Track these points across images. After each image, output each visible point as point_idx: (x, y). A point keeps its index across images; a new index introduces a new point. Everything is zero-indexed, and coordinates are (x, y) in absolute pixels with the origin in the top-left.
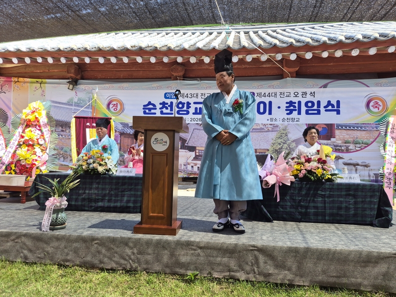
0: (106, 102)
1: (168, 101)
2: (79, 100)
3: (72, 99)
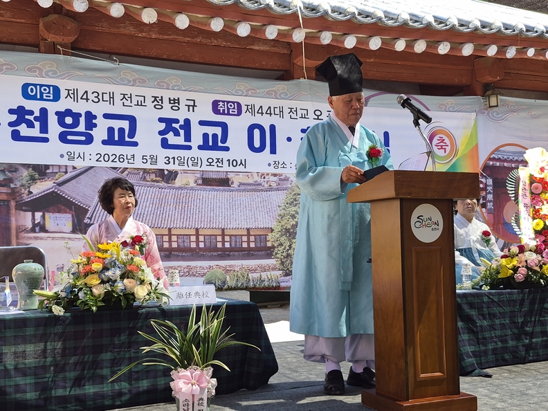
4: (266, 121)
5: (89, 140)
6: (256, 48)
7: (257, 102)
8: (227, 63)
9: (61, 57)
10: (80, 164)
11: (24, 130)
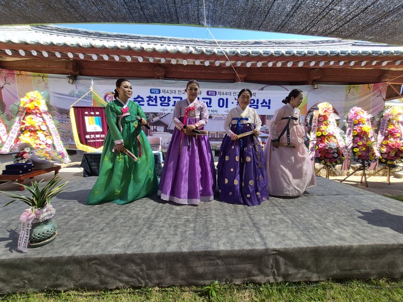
0: (103, 95)
4: (225, 97)
5: (169, 105)
6: (223, 72)
7: (222, 90)
8: (213, 78)
9: (161, 80)
10: (166, 112)
11: (151, 103)
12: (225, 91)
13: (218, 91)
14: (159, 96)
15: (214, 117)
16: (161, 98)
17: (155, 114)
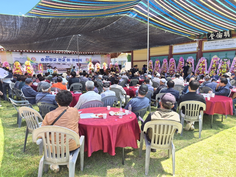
0: (31, 58)
1: (47, 58)
2: (23, 57)
3: (21, 57)
9: (49, 54)
10: (51, 63)
12: (69, 57)
13: (66, 57)
14: (49, 58)
15: (66, 64)
16: (49, 59)
17: (48, 64)
